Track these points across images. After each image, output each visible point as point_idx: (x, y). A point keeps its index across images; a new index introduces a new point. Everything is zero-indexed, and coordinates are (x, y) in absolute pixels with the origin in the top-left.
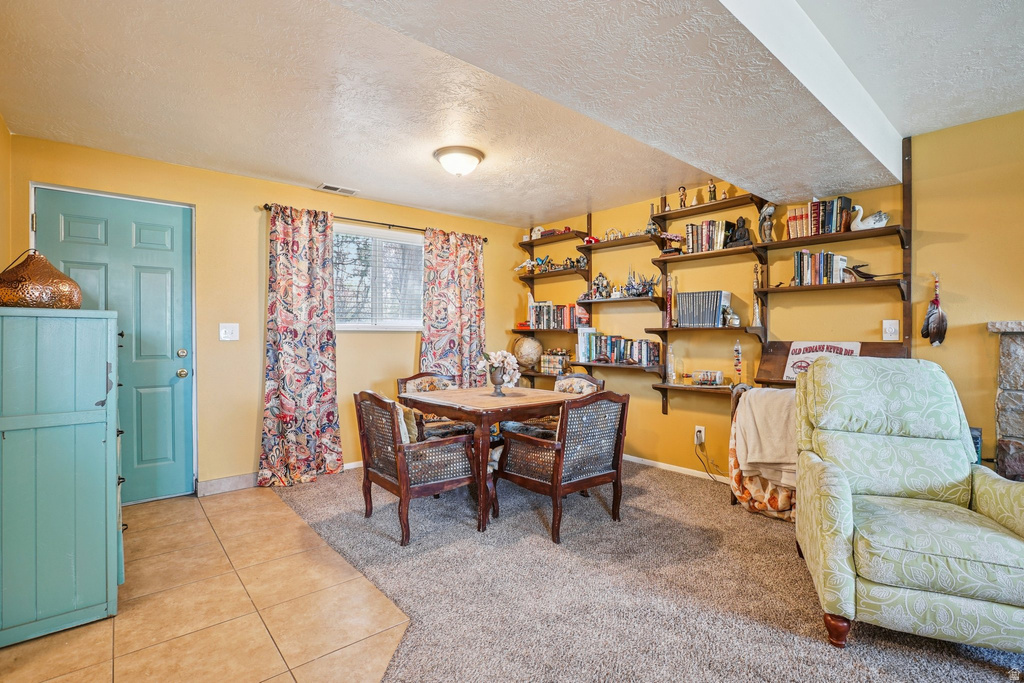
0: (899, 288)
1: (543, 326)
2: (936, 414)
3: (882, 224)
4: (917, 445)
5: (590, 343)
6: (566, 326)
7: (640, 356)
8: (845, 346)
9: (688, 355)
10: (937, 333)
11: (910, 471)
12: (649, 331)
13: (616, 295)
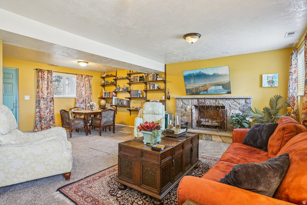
0: (164, 91)
1: (106, 97)
2: (158, 111)
3: (162, 79)
4: (155, 115)
5: (115, 100)
6: (111, 97)
7: (125, 103)
8: (157, 101)
9: (134, 103)
10: (169, 98)
11: (153, 119)
12: (126, 98)
13: (120, 90)
